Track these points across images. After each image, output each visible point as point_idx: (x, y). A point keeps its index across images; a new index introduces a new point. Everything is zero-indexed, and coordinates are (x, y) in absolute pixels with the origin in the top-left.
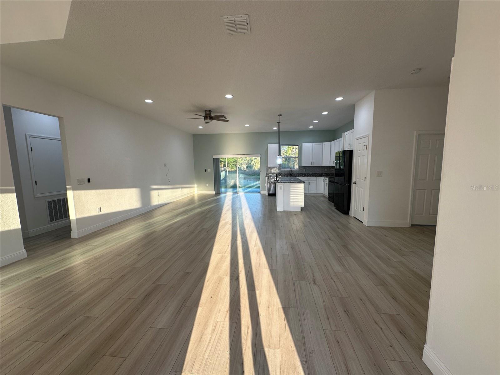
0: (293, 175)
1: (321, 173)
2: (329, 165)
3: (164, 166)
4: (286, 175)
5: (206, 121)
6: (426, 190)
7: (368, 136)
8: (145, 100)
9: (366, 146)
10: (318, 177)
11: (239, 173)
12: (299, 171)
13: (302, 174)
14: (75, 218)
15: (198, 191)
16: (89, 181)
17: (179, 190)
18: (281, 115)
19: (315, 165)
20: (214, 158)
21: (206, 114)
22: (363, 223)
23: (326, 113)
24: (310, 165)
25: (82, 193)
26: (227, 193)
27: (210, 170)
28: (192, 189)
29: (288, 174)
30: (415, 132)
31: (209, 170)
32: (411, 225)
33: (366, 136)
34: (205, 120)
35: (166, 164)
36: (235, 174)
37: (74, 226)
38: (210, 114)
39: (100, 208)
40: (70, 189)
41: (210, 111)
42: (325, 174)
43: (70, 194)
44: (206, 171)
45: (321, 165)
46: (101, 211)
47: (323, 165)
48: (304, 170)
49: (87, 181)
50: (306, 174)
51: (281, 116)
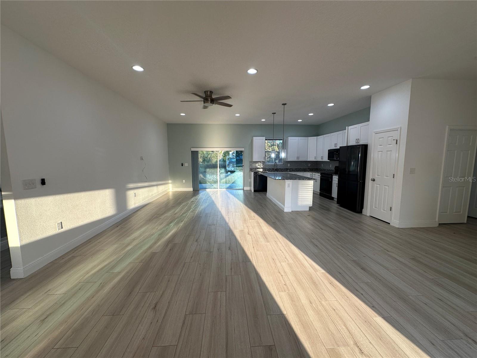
0: (277, 170)
1: (305, 168)
2: (315, 160)
3: (141, 160)
4: (271, 170)
5: (206, 104)
6: (451, 188)
7: (399, 129)
8: (132, 67)
9: (396, 141)
10: (304, 172)
11: (220, 167)
12: (283, 165)
13: (286, 169)
14: (19, 246)
15: (173, 188)
16: (43, 182)
17: (155, 188)
18: (285, 104)
19: (301, 160)
20: (192, 151)
21: (207, 96)
22: (389, 224)
23: (332, 105)
24: (295, 160)
25: (32, 202)
26: (206, 190)
27: (188, 164)
28: (166, 186)
29: (273, 169)
30: (447, 127)
31: (186, 165)
32: (439, 224)
33: (397, 129)
34: (204, 103)
35: (142, 157)
36: (215, 169)
37: (16, 258)
38: (211, 96)
39: (61, 222)
40: (8, 198)
41: (211, 92)
42: (308, 169)
43: (9, 206)
44: (182, 165)
45: (306, 160)
46: (62, 228)
47: (308, 160)
48: (289, 165)
49: (39, 182)
50: (290, 169)
51: (285, 106)
